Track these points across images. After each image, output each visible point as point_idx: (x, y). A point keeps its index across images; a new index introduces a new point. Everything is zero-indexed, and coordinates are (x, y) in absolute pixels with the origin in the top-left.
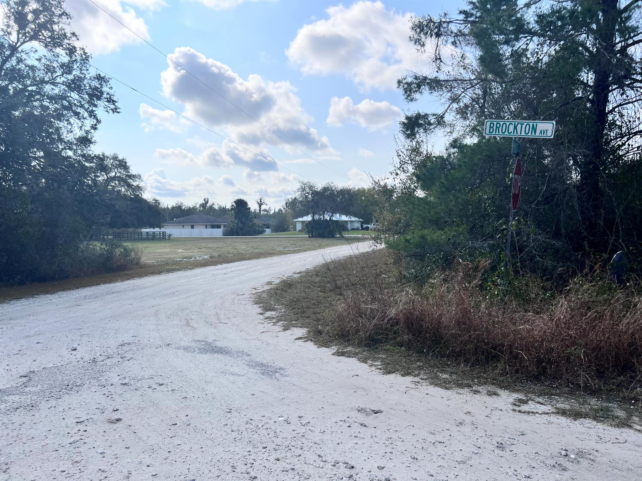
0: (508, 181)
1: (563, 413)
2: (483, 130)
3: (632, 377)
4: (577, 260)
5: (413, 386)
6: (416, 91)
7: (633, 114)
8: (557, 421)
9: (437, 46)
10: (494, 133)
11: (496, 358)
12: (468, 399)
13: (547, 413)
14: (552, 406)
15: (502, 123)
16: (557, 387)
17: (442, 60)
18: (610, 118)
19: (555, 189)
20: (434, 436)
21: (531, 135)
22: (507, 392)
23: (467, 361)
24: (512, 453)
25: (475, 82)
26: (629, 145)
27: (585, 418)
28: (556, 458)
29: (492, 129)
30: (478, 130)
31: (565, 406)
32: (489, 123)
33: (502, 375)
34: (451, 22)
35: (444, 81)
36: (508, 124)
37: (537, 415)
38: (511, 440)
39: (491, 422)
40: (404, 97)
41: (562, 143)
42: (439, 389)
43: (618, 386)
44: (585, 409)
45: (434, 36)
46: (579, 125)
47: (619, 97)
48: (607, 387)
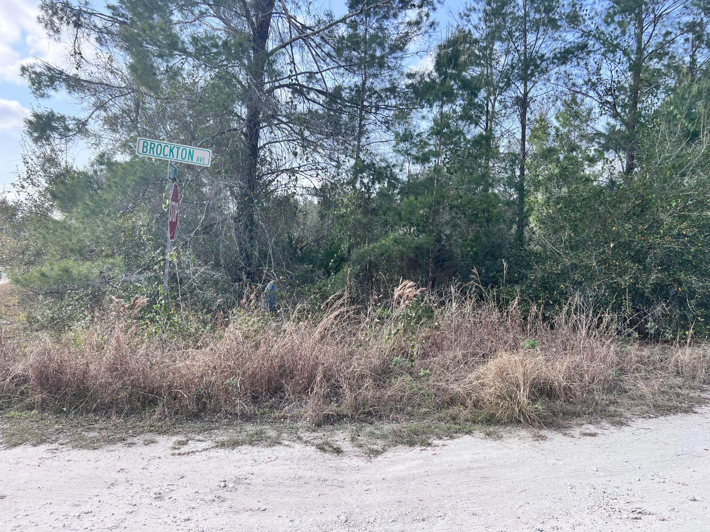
0: (165, 208)
1: (222, 445)
2: (135, 147)
3: (281, 398)
4: (235, 291)
5: (50, 455)
6: (48, 86)
7: (280, 153)
8: (216, 454)
9: (76, 38)
10: (148, 153)
11: (153, 402)
12: (121, 454)
13: (207, 449)
14: (212, 440)
15: (156, 144)
16: (216, 421)
17: (83, 55)
18: (262, 153)
19: (213, 219)
20: (79, 508)
21: (187, 161)
22: (166, 437)
23: (119, 413)
24: (171, 500)
25: (126, 91)
26: (278, 181)
27: (241, 445)
28: (215, 492)
29: (145, 149)
30: (130, 147)
31: (224, 438)
32: (142, 142)
33: (160, 420)
34: (93, 14)
35: (85, 81)
36: (163, 145)
37: (197, 454)
38: (170, 487)
39: (148, 474)
40: (30, 90)
41: (219, 172)
42: (85, 451)
43: (271, 407)
44: (243, 436)
45: (72, 25)
46: (234, 156)
47: (268, 135)
48: (261, 411)
